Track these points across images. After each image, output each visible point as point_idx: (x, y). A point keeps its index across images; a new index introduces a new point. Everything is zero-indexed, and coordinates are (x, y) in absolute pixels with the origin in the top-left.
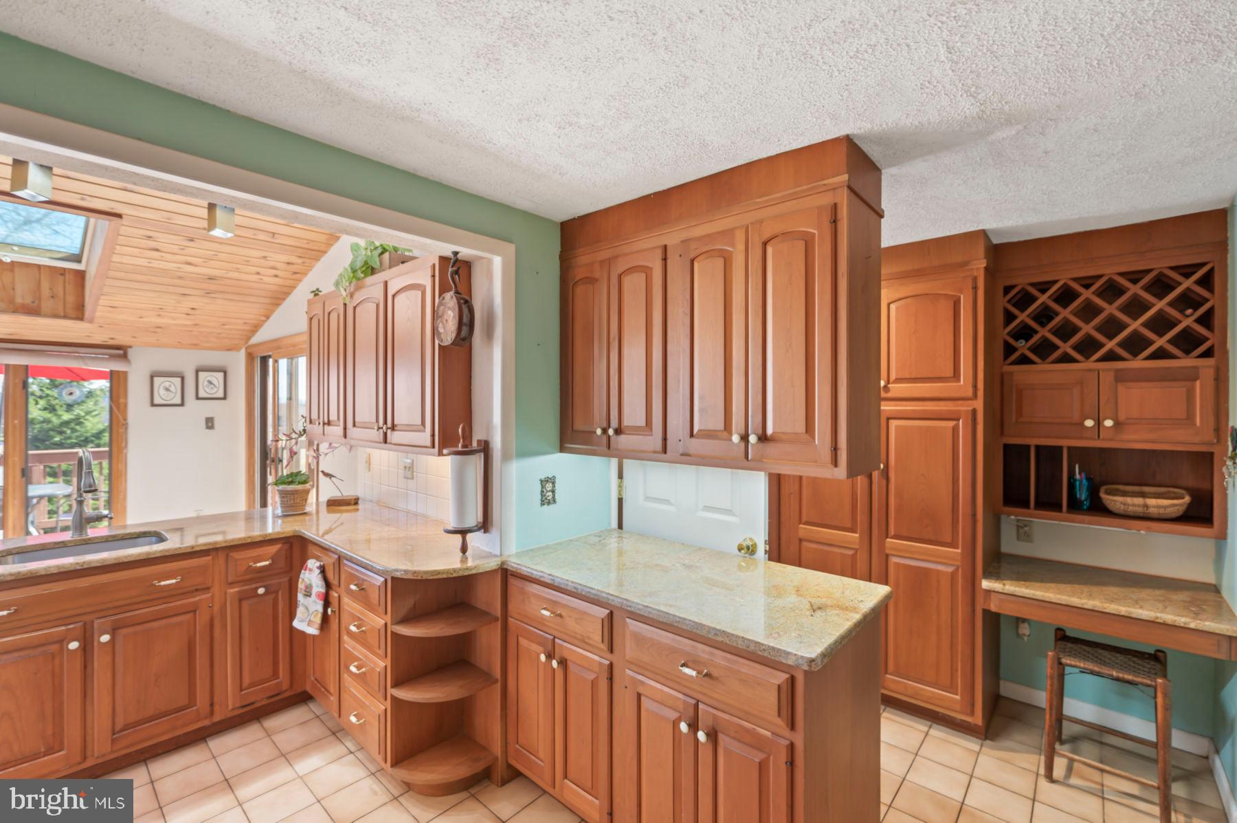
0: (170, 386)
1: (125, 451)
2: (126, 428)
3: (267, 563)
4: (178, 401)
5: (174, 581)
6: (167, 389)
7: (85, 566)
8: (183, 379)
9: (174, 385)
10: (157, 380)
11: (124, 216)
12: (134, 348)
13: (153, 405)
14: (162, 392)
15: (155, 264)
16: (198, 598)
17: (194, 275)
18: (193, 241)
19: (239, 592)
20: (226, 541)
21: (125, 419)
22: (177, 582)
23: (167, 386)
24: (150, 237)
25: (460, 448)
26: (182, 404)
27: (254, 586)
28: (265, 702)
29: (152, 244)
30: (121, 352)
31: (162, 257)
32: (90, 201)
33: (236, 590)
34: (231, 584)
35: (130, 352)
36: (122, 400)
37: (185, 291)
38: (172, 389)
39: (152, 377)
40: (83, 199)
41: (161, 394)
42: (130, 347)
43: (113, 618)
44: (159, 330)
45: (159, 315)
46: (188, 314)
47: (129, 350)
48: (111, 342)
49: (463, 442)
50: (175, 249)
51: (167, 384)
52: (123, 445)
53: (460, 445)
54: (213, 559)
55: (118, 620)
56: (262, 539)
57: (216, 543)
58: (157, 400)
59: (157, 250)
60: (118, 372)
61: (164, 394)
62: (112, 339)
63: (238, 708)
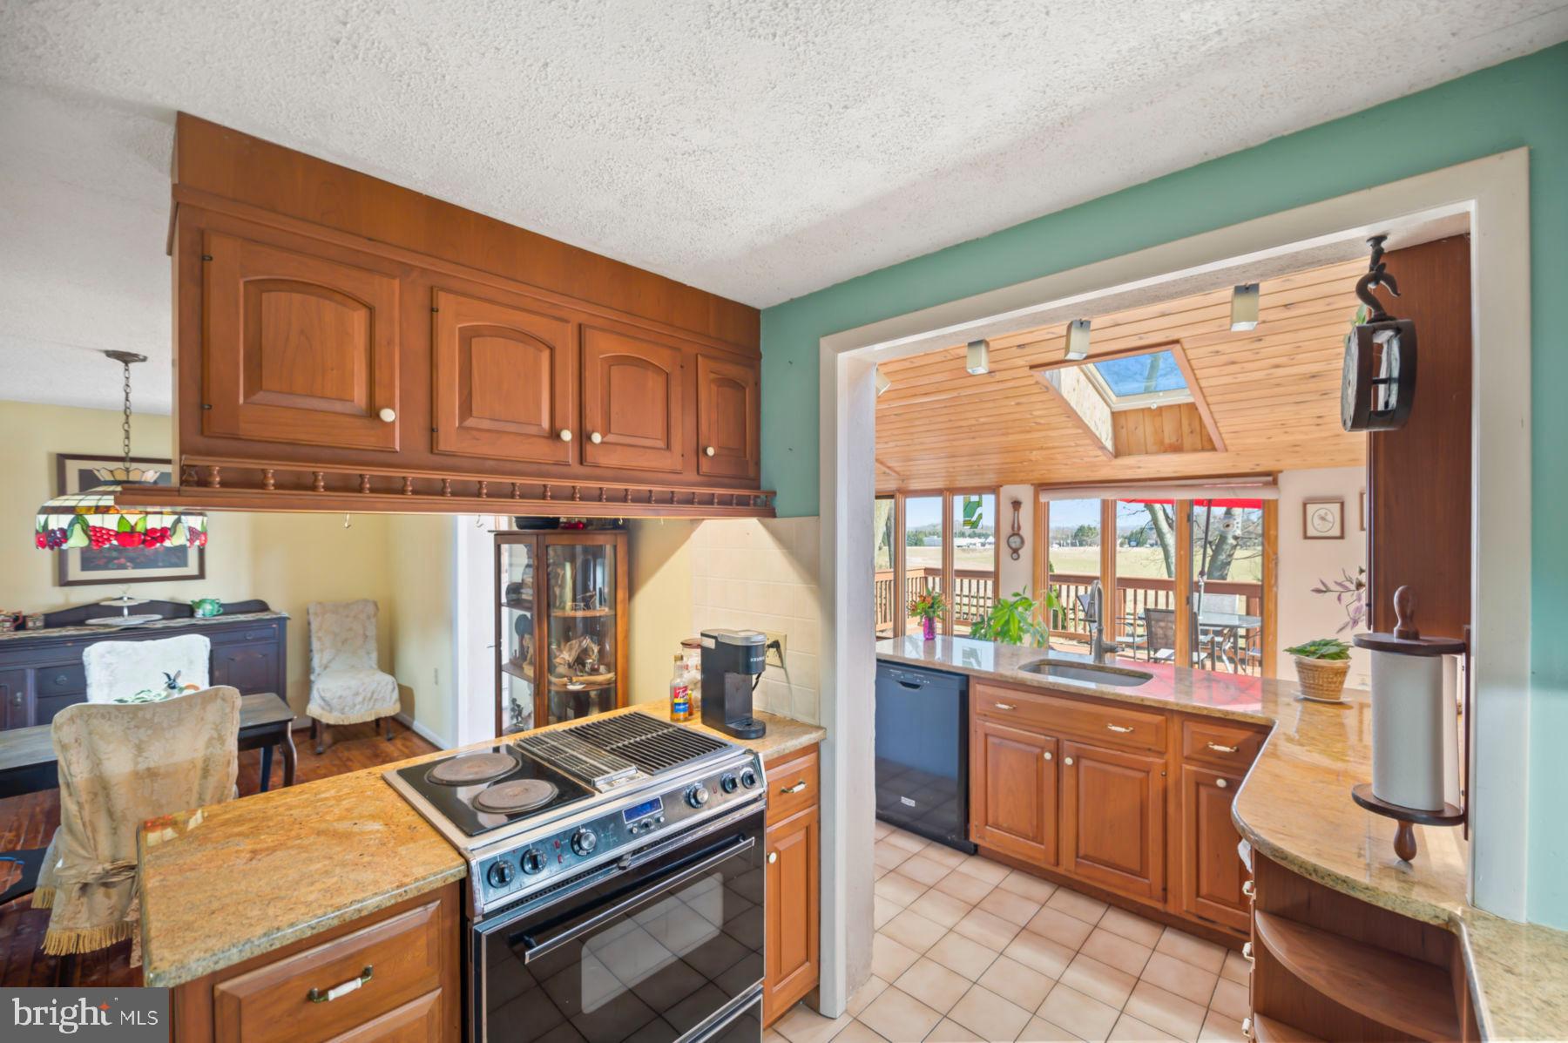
0: (1326, 514)
1: (1275, 589)
2: (1276, 564)
3: (1227, 749)
4: (1337, 532)
5: (1123, 730)
6: (1323, 519)
7: (1056, 688)
8: (1342, 504)
9: (1332, 513)
10: (1311, 508)
11: (1182, 340)
12: (1285, 472)
13: (1306, 537)
14: (1317, 521)
15: (1241, 378)
16: (1151, 759)
17: (1290, 378)
18: (1260, 340)
19: (1195, 772)
20: (1177, 705)
21: (1276, 553)
22: (1125, 732)
23: (1323, 515)
24: (1217, 352)
25: (1394, 638)
26: (1342, 537)
27: (1214, 773)
28: (1227, 931)
29: (1223, 359)
30: (1271, 478)
31: (1243, 368)
32: (1147, 338)
33: (1194, 768)
34: (1188, 759)
35: (1281, 477)
36: (1272, 532)
37: (1299, 399)
38: (1330, 518)
39: (1305, 505)
40: (1141, 338)
41: (1315, 525)
42: (1281, 472)
43: (1079, 745)
44: (1297, 448)
45: (1286, 432)
46: (1318, 425)
47: (1280, 476)
48: (1259, 469)
49: (1403, 625)
50: (1249, 356)
51: (1322, 512)
52: (1273, 582)
53: (1395, 629)
54: (1167, 720)
55: (1084, 750)
56: (1222, 716)
57: (1166, 703)
58: (1311, 532)
59: (1233, 363)
60: (1269, 501)
61: (1319, 525)
62: (1258, 465)
63: (1194, 915)
